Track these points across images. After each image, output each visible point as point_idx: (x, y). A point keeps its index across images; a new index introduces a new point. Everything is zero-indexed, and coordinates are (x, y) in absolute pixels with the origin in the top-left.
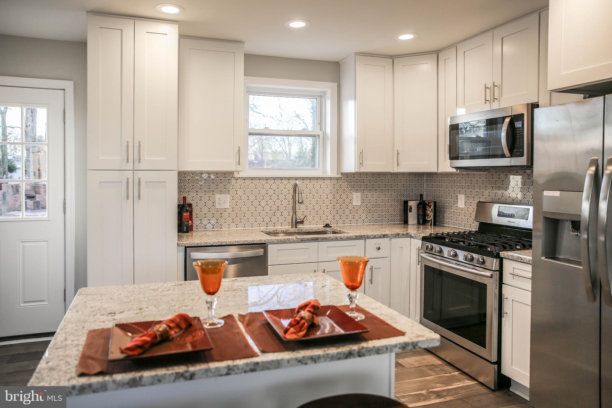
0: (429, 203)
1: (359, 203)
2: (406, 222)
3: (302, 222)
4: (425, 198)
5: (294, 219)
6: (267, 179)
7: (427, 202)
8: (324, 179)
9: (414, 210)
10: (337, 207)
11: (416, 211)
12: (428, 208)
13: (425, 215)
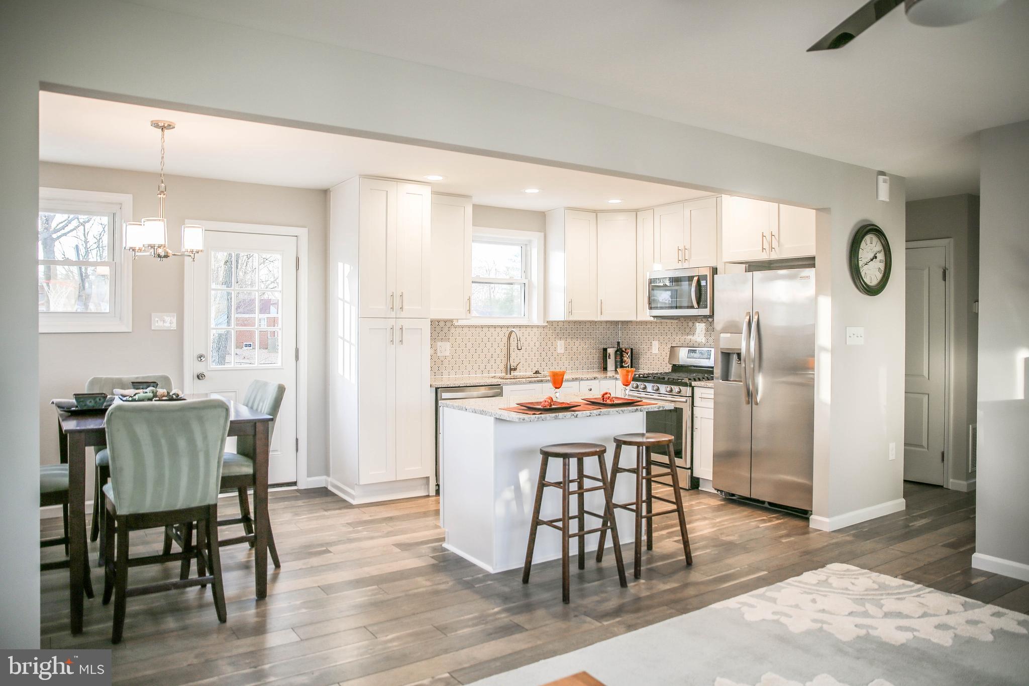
0: (626, 350)
1: (562, 351)
2: (605, 369)
3: (515, 369)
4: (621, 346)
5: (509, 367)
6: (482, 327)
7: (624, 350)
8: (532, 327)
9: (613, 356)
10: (544, 354)
11: (614, 358)
12: (625, 355)
13: (622, 361)
